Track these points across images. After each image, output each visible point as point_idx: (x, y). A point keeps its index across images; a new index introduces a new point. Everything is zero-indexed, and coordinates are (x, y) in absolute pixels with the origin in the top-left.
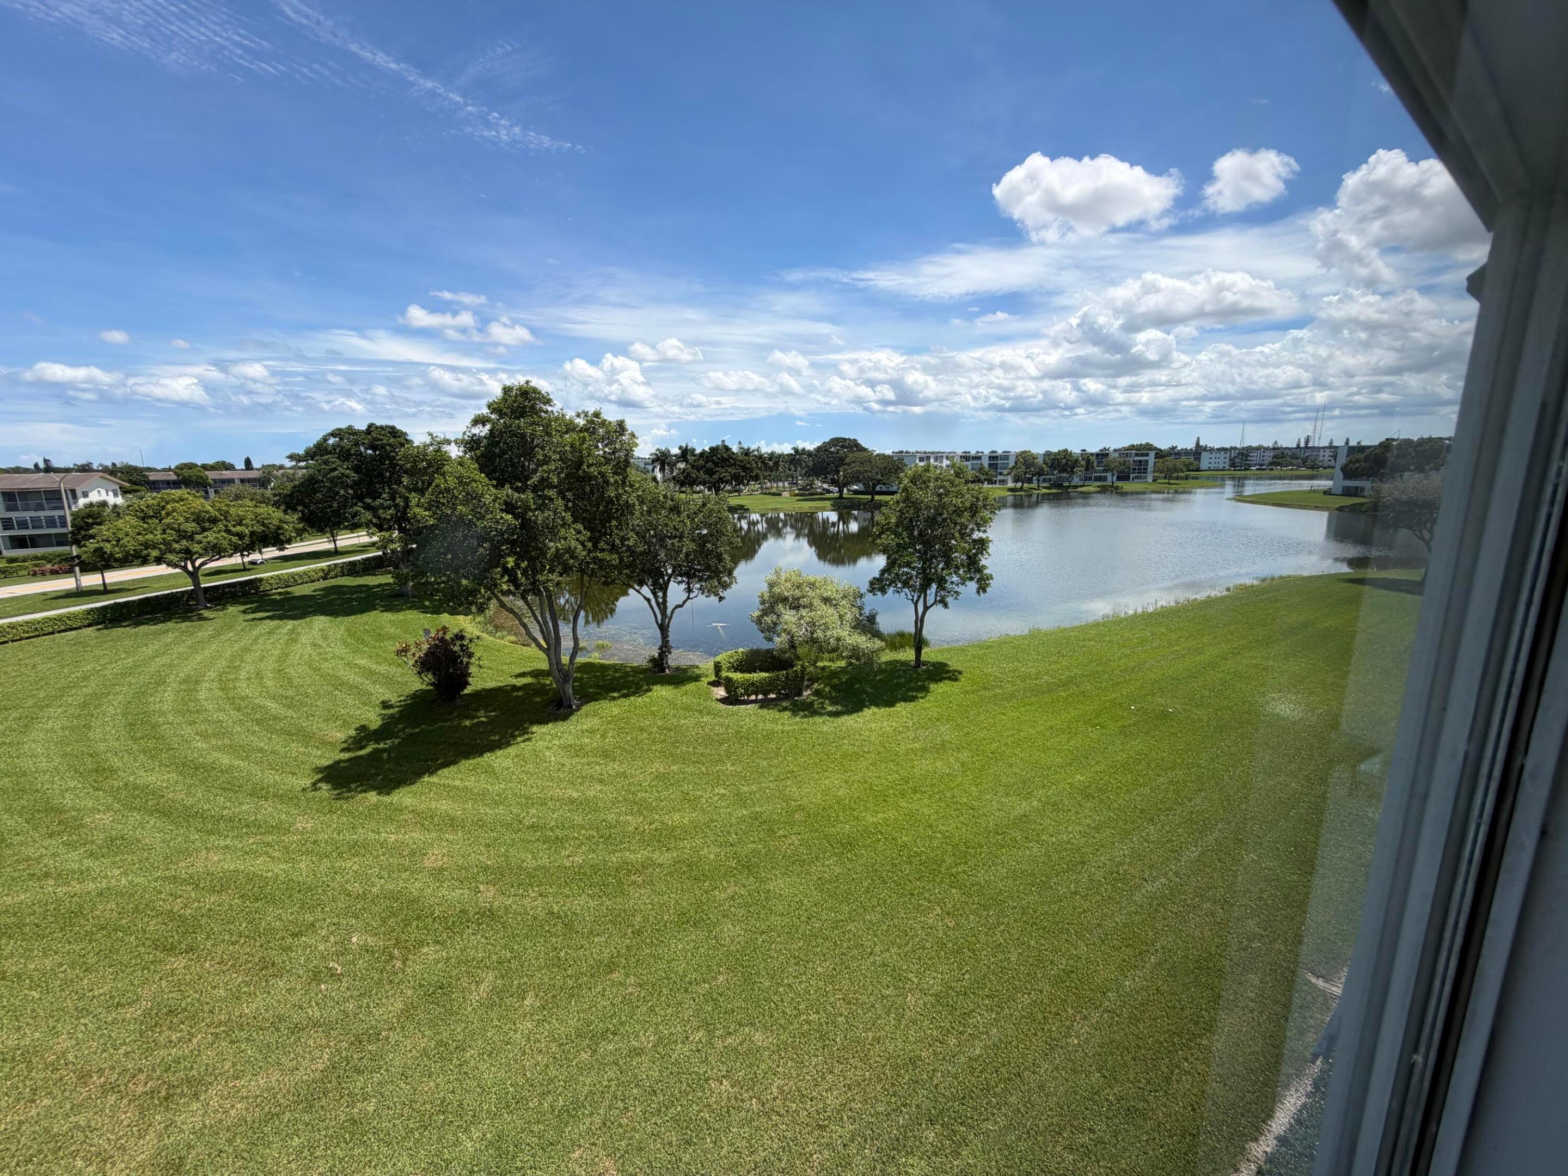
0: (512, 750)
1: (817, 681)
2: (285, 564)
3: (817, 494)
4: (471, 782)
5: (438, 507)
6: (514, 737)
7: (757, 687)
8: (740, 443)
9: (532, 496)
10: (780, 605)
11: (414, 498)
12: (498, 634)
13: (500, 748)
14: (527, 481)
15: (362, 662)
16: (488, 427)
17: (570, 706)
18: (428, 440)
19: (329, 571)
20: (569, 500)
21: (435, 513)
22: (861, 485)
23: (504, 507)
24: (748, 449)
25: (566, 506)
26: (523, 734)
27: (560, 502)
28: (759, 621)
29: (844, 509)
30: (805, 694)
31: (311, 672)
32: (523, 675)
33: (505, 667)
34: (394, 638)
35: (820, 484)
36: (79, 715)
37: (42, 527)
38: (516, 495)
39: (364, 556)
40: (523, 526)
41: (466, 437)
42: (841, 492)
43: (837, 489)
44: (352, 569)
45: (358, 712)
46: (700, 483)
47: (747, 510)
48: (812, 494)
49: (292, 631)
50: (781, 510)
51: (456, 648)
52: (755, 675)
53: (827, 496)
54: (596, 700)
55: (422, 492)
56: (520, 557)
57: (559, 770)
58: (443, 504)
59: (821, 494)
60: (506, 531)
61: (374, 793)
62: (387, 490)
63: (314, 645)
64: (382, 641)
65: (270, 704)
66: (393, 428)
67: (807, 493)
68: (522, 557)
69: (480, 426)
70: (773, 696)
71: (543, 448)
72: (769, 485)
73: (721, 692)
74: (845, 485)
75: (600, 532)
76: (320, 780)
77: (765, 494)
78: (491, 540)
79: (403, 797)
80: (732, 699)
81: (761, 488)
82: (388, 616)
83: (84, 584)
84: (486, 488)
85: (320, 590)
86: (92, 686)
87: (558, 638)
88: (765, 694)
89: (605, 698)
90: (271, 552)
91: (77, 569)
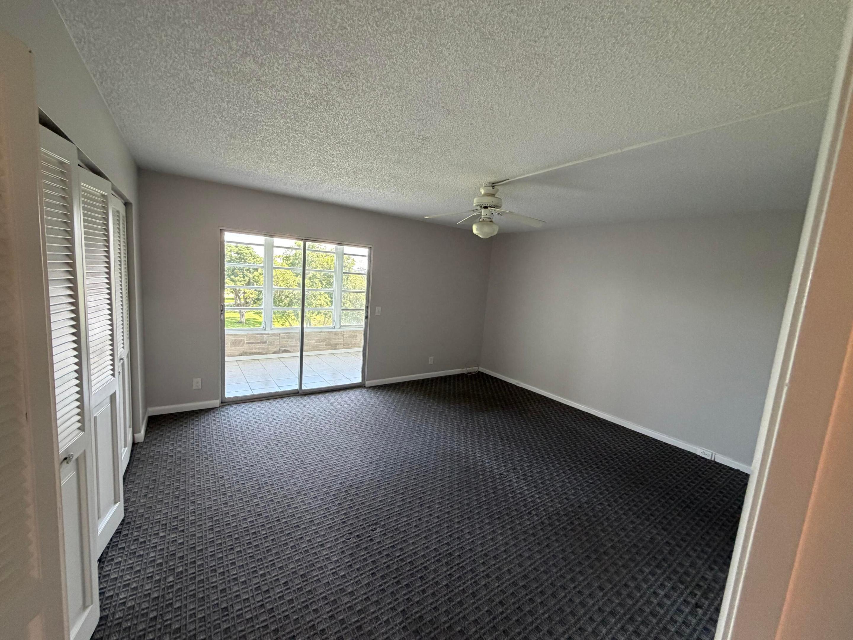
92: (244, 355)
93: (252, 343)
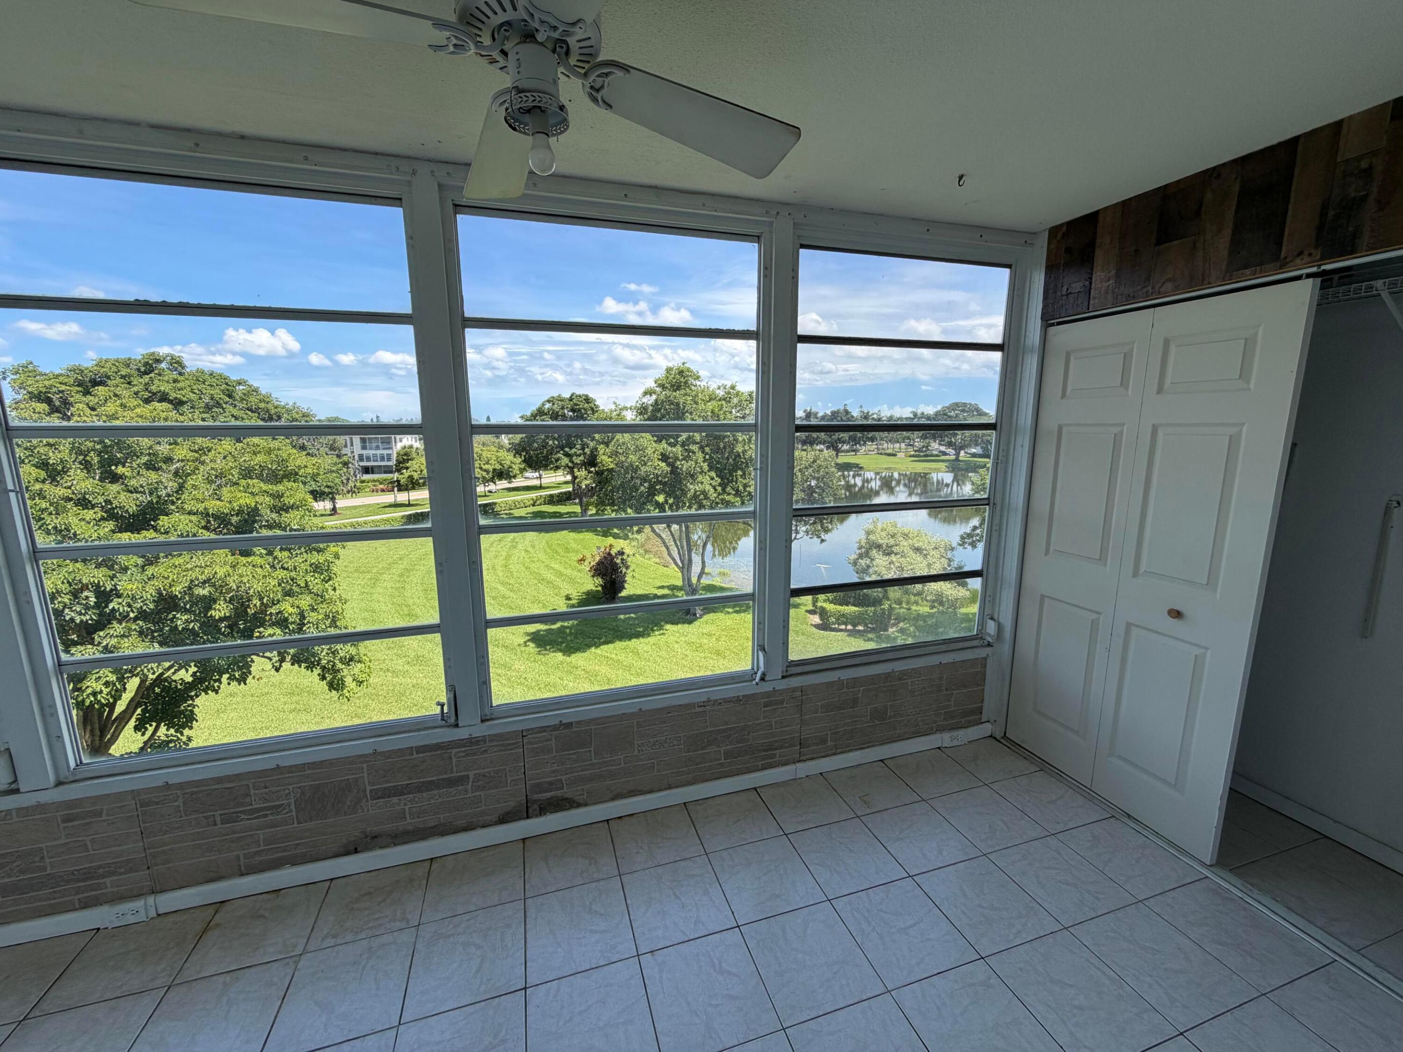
0: (651, 640)
1: (903, 621)
2: (509, 493)
3: (932, 456)
4: (622, 657)
5: (616, 455)
6: (653, 630)
7: (847, 619)
8: (861, 407)
9: (680, 449)
10: (874, 551)
11: (601, 448)
12: (647, 556)
13: (643, 636)
14: (678, 438)
15: (556, 566)
16: (654, 397)
17: (695, 615)
18: (613, 407)
19: (537, 500)
20: (707, 454)
21: (615, 460)
22: (979, 448)
23: (660, 457)
24: (868, 413)
25: (704, 457)
26: (660, 630)
27: (700, 456)
28: (855, 563)
29: (959, 470)
30: (890, 630)
31: (524, 569)
32: (662, 587)
33: (650, 580)
34: (577, 551)
35: (937, 446)
36: (399, 581)
37: (377, 461)
38: (670, 448)
39: (559, 491)
40: (672, 472)
41: (638, 405)
42: (958, 454)
43: (954, 452)
44: (551, 500)
45: (552, 600)
46: (820, 443)
47: (861, 468)
48: (927, 456)
49: (513, 540)
50: (895, 469)
51: (618, 561)
52: (846, 608)
53: (943, 458)
54: (715, 612)
55: (607, 444)
56: (668, 495)
57: (683, 659)
58: (620, 454)
59: (937, 456)
60: (660, 476)
61: (560, 654)
62: (580, 442)
63: (526, 551)
64: (569, 552)
65: (500, 587)
66: (587, 396)
67: (923, 455)
68: (670, 495)
69: (648, 396)
70: (861, 628)
71: (691, 413)
72: (885, 446)
73: (816, 619)
74: (962, 448)
75: (728, 479)
76: (529, 640)
77: (881, 454)
78: (650, 481)
79: (578, 659)
80: (824, 627)
81: (878, 449)
82: (573, 535)
83: (398, 500)
84: (649, 443)
85: (530, 513)
86: (405, 564)
87: (690, 560)
88: (854, 625)
89: (722, 612)
90: (503, 484)
91: (396, 489)
92: (367, 848)
93: (400, 791)
